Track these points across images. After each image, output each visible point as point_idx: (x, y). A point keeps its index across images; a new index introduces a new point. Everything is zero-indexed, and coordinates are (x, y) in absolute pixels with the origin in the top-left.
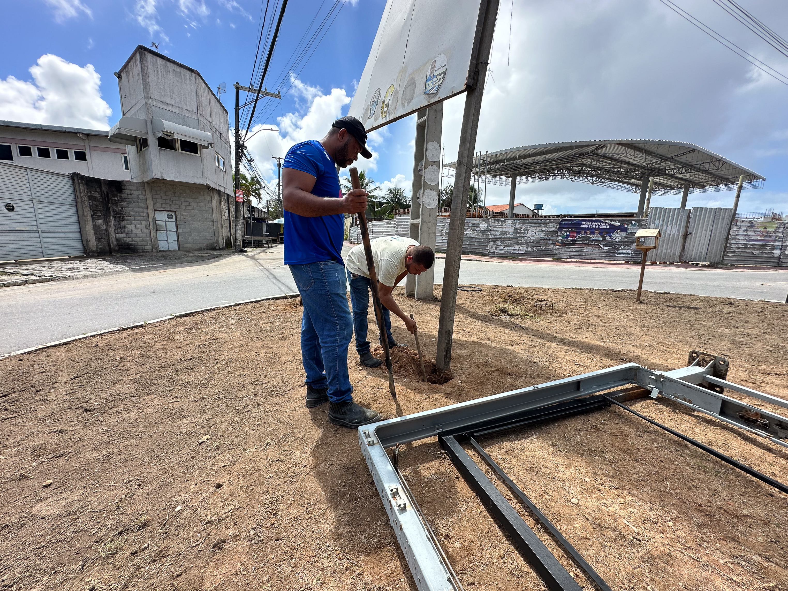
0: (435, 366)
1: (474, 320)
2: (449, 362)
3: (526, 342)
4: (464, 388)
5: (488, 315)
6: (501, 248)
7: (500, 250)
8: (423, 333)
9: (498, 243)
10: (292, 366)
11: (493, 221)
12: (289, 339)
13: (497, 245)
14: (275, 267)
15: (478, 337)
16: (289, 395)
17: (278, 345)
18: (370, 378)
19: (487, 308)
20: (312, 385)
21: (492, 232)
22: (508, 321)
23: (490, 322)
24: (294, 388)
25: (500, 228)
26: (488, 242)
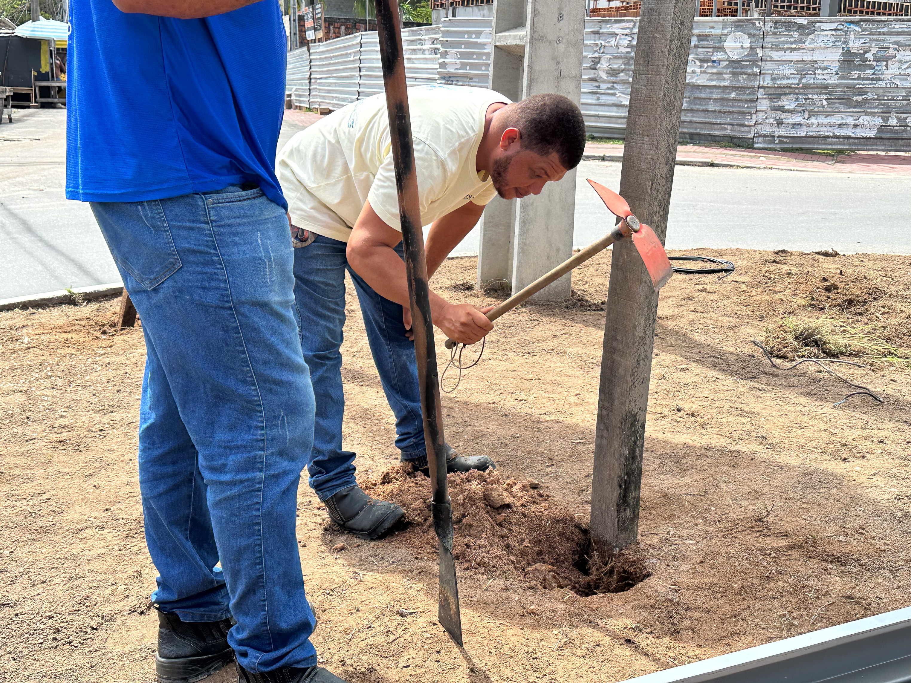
0: (585, 532)
1: (712, 373)
2: (634, 519)
3: (889, 448)
4: (688, 609)
5: (758, 353)
6: (797, 119)
7: (794, 125)
8: (543, 418)
9: (788, 103)
10: (102, 543)
11: (769, 26)
12: (88, 448)
13: (781, 109)
14: (26, 193)
15: (726, 430)
16: (96, 644)
17: (51, 470)
18: (371, 578)
19: (752, 331)
20: (177, 612)
21: (768, 66)
22: (826, 375)
23: (764, 379)
24: (112, 619)
25: (792, 50)
26: (751, 101)
